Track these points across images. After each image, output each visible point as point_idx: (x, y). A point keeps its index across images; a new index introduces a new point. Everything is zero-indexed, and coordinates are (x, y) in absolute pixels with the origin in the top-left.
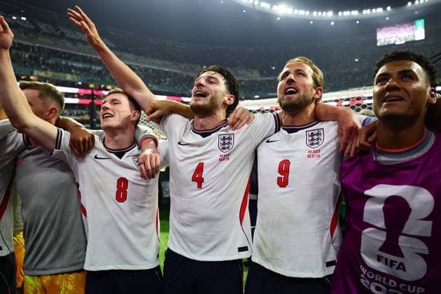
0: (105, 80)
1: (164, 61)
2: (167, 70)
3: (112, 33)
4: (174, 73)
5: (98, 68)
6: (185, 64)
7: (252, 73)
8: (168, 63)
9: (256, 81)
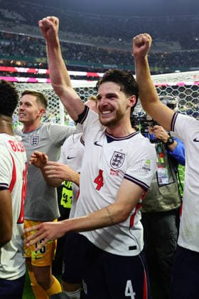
0: (13, 55)
1: (76, 34)
2: (79, 43)
3: (23, 6)
4: (86, 46)
5: (7, 43)
6: (99, 37)
7: (172, 45)
8: (81, 36)
9: (178, 54)
